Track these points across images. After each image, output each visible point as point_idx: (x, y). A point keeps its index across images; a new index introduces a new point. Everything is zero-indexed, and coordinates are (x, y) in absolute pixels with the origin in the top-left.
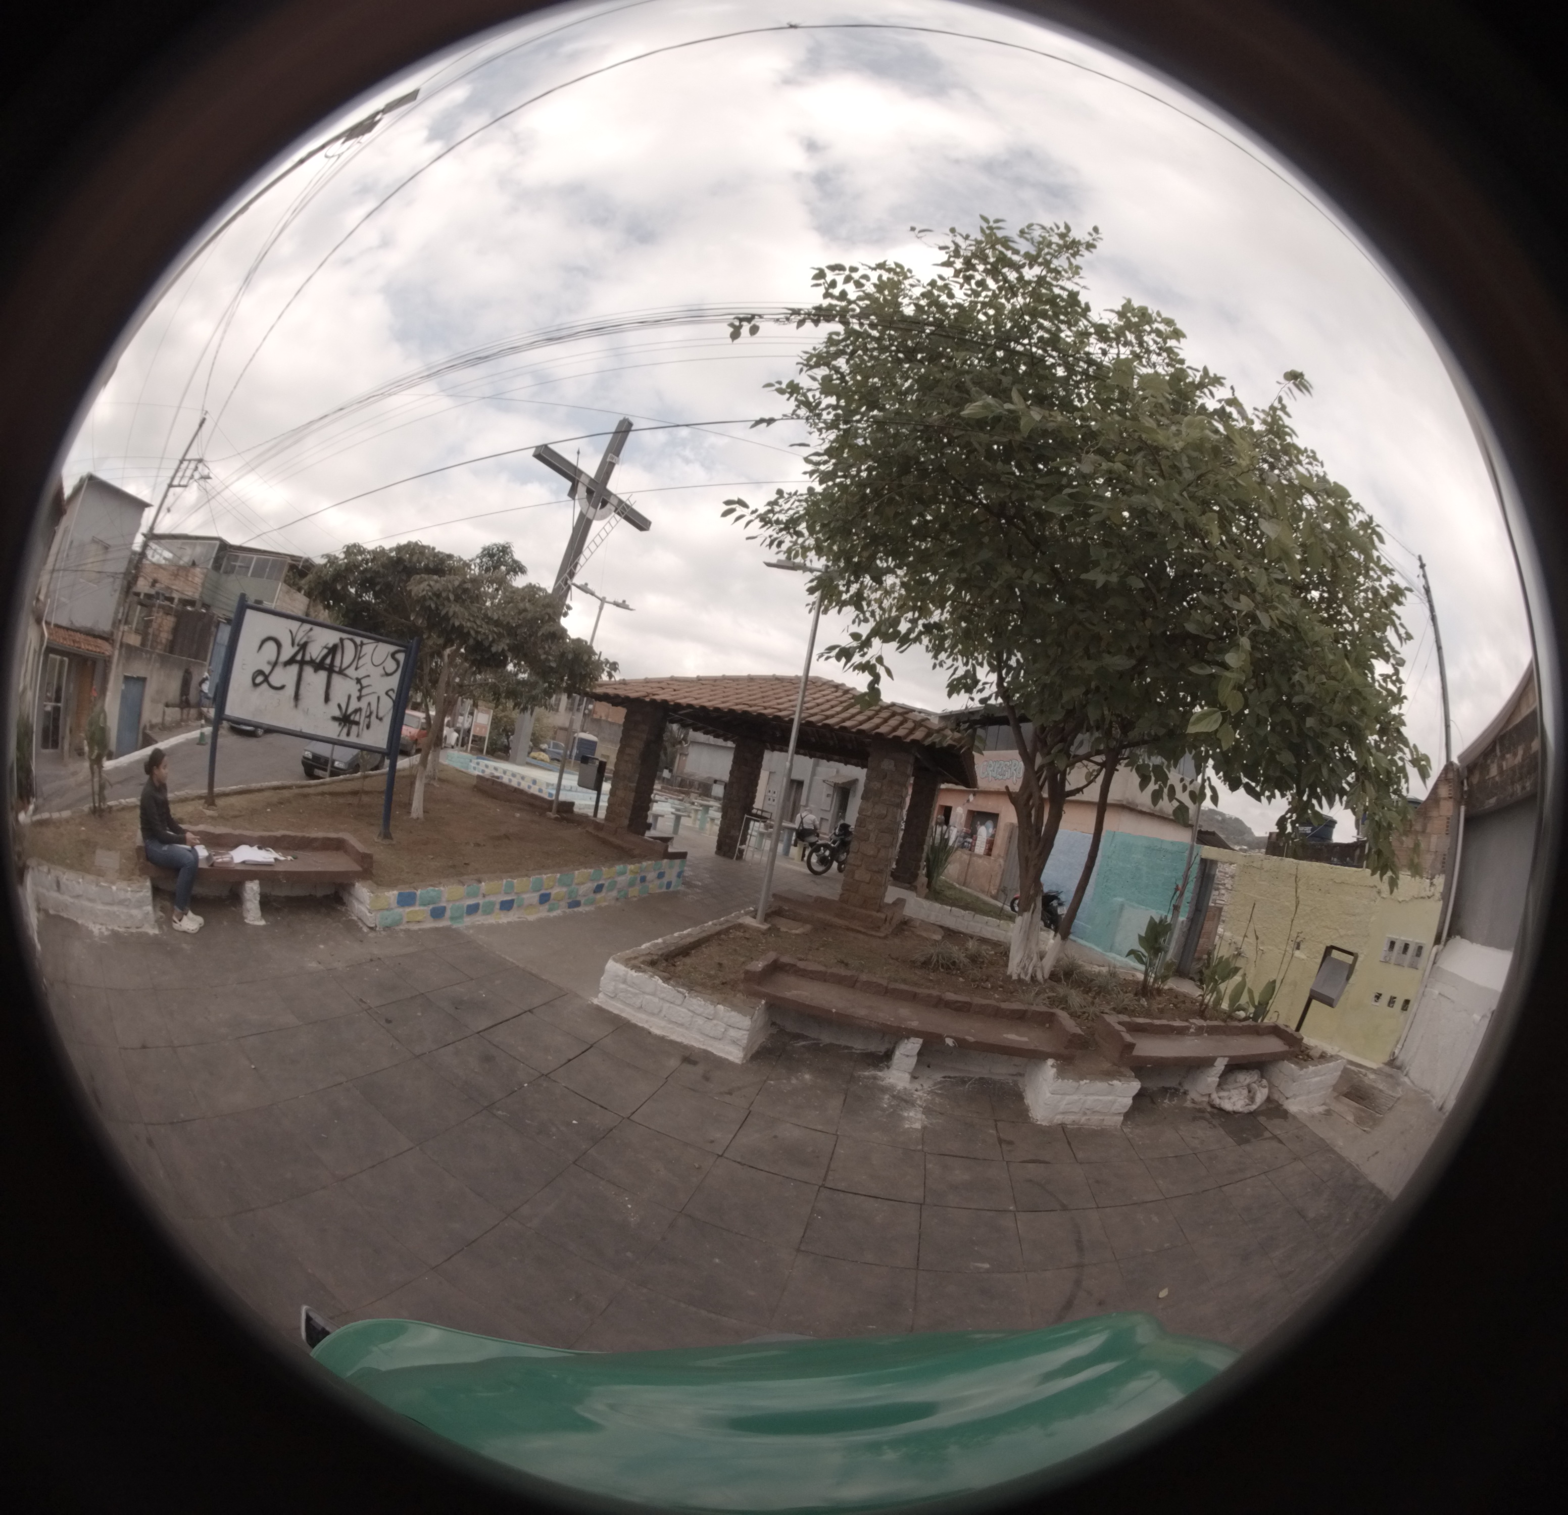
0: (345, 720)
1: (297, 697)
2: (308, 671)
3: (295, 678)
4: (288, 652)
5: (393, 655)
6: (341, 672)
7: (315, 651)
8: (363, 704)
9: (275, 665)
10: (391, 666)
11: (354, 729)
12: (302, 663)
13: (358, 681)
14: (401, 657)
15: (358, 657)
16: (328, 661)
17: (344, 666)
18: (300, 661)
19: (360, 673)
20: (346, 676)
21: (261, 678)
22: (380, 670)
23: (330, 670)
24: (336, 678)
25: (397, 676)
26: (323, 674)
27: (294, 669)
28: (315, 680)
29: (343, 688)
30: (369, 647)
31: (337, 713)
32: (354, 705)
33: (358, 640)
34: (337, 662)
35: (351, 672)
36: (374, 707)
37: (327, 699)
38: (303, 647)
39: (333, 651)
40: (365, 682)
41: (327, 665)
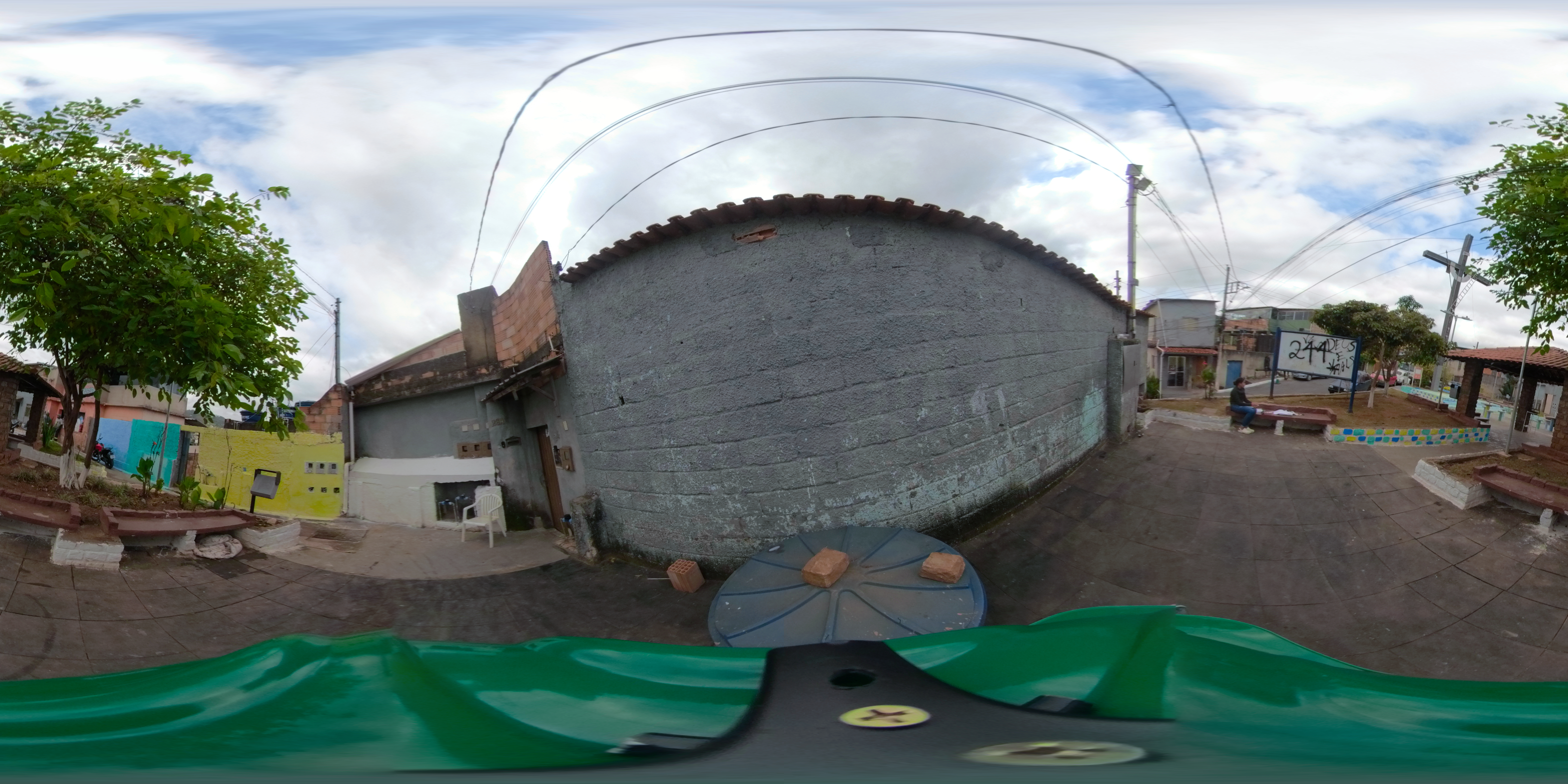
0: (1333, 368)
1: (1310, 361)
2: (1314, 352)
3: (1309, 354)
4: (1304, 345)
5: (1351, 344)
6: (1329, 351)
7: (1316, 344)
8: (1340, 362)
9: (1299, 350)
10: (1351, 348)
11: (1337, 371)
12: (1311, 349)
13: (1337, 354)
14: (1355, 344)
15: (1336, 345)
16: (1323, 347)
17: (1331, 349)
18: (1310, 347)
19: (1338, 351)
20: (1331, 352)
21: (1292, 355)
22: (1347, 349)
23: (1324, 351)
24: (1327, 354)
25: (1354, 352)
26: (1321, 353)
27: (1308, 351)
28: (1317, 355)
29: (1330, 357)
30: (1341, 341)
31: (1329, 366)
32: (1336, 363)
33: (1335, 339)
34: (1327, 348)
35: (1333, 351)
36: (1345, 363)
37: (1324, 361)
38: (1311, 343)
39: (1324, 343)
40: (1340, 354)
41: (1323, 348)
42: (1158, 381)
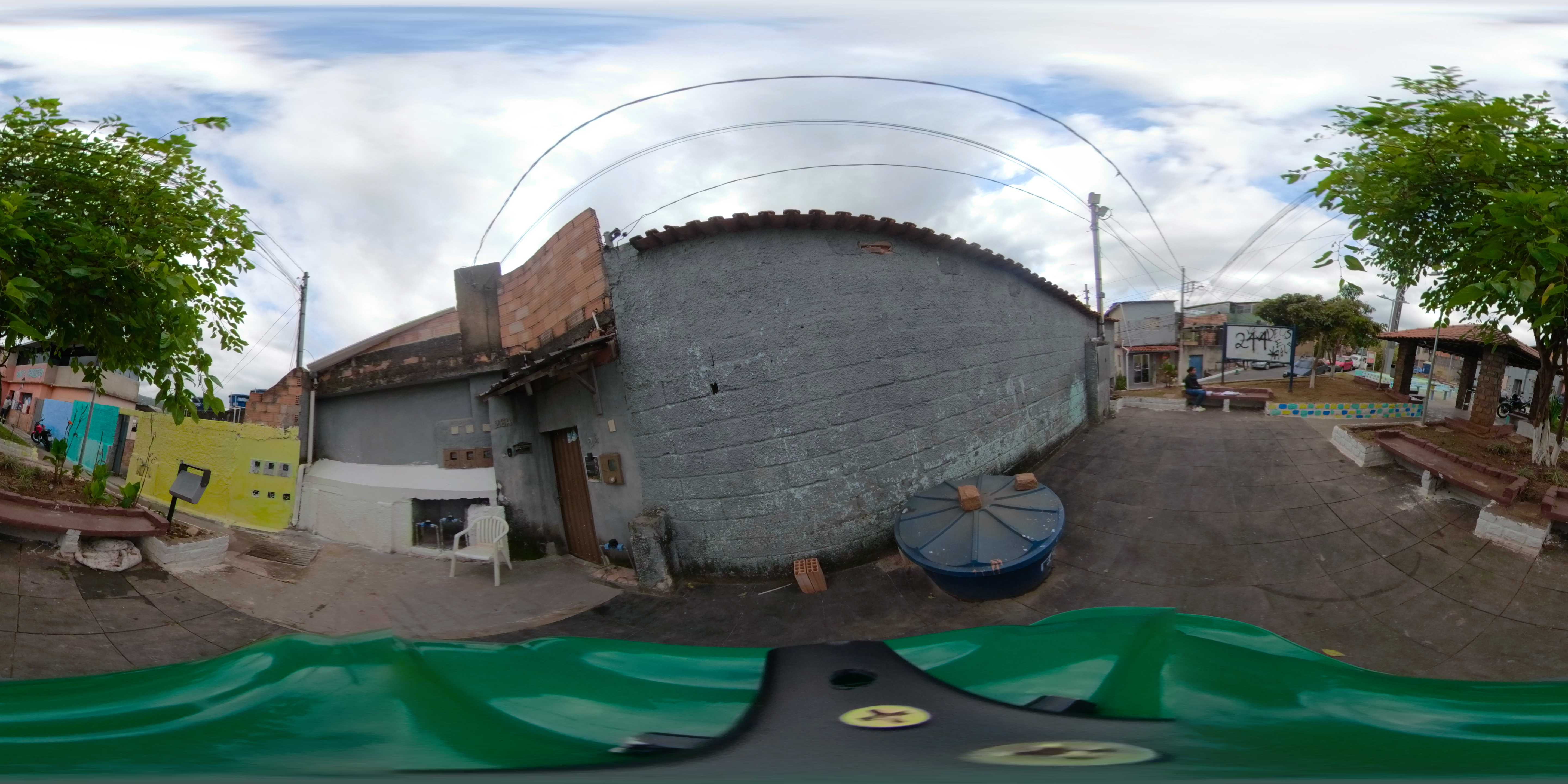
0: (1273, 354)
1: (1253, 349)
2: (1257, 341)
4: (1247, 336)
6: (1269, 340)
7: (1258, 334)
9: (1243, 341)
10: (1288, 335)
11: (1277, 356)
12: (1254, 339)
13: (1276, 342)
15: (1274, 334)
16: (1263, 337)
17: (1270, 338)
18: (1253, 338)
19: (1276, 339)
20: (1271, 341)
21: (1238, 345)
22: (1284, 337)
23: (1265, 339)
24: (1267, 342)
26: (1262, 341)
27: (1251, 341)
28: (1259, 344)
29: (1270, 345)
30: (1278, 330)
31: (1268, 352)
32: (1275, 349)
34: (1267, 337)
35: (1273, 339)
37: (1265, 348)
38: (1253, 334)
42: (1125, 378)
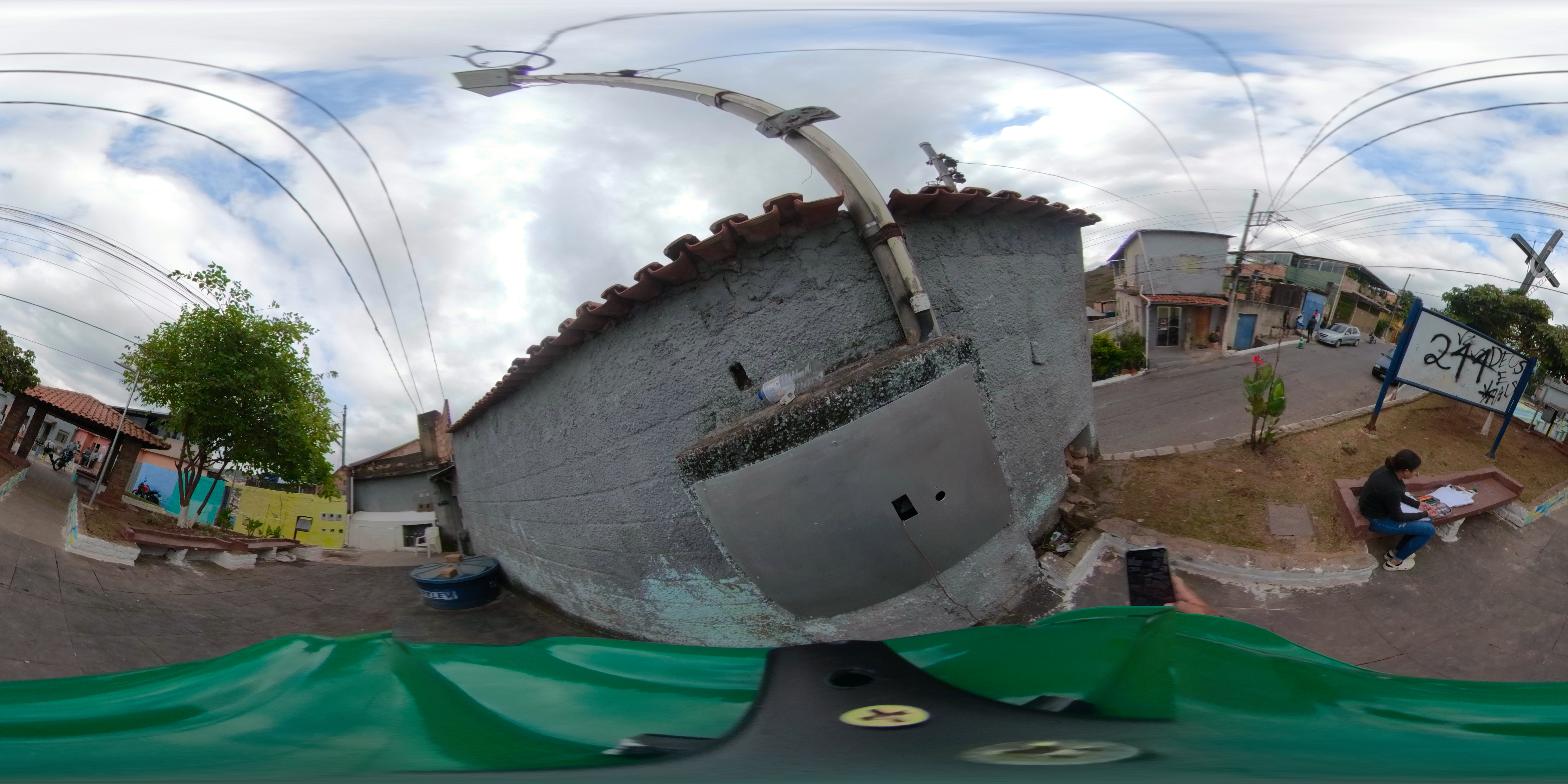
0: (1487, 394)
1: (1457, 375)
2: (1468, 361)
3: (1458, 364)
4: (1455, 347)
5: (1519, 362)
6: (1490, 367)
7: (1475, 350)
8: (1498, 387)
9: (1444, 353)
10: (1519, 369)
11: (1491, 400)
12: (1465, 356)
14: (1524, 364)
15: (1501, 359)
17: (1492, 364)
18: (1463, 354)
19: (1501, 369)
20: (1493, 369)
22: (1513, 370)
23: (1484, 364)
24: (1486, 370)
25: (1520, 374)
26: (1478, 366)
27: (1458, 358)
28: (1471, 369)
29: (1489, 376)
30: (1507, 355)
32: (1493, 386)
33: (1503, 350)
34: (1489, 361)
35: (1496, 368)
36: (1504, 389)
39: (1486, 352)
40: (1501, 374)
41: (1482, 360)
42: (1144, 339)
